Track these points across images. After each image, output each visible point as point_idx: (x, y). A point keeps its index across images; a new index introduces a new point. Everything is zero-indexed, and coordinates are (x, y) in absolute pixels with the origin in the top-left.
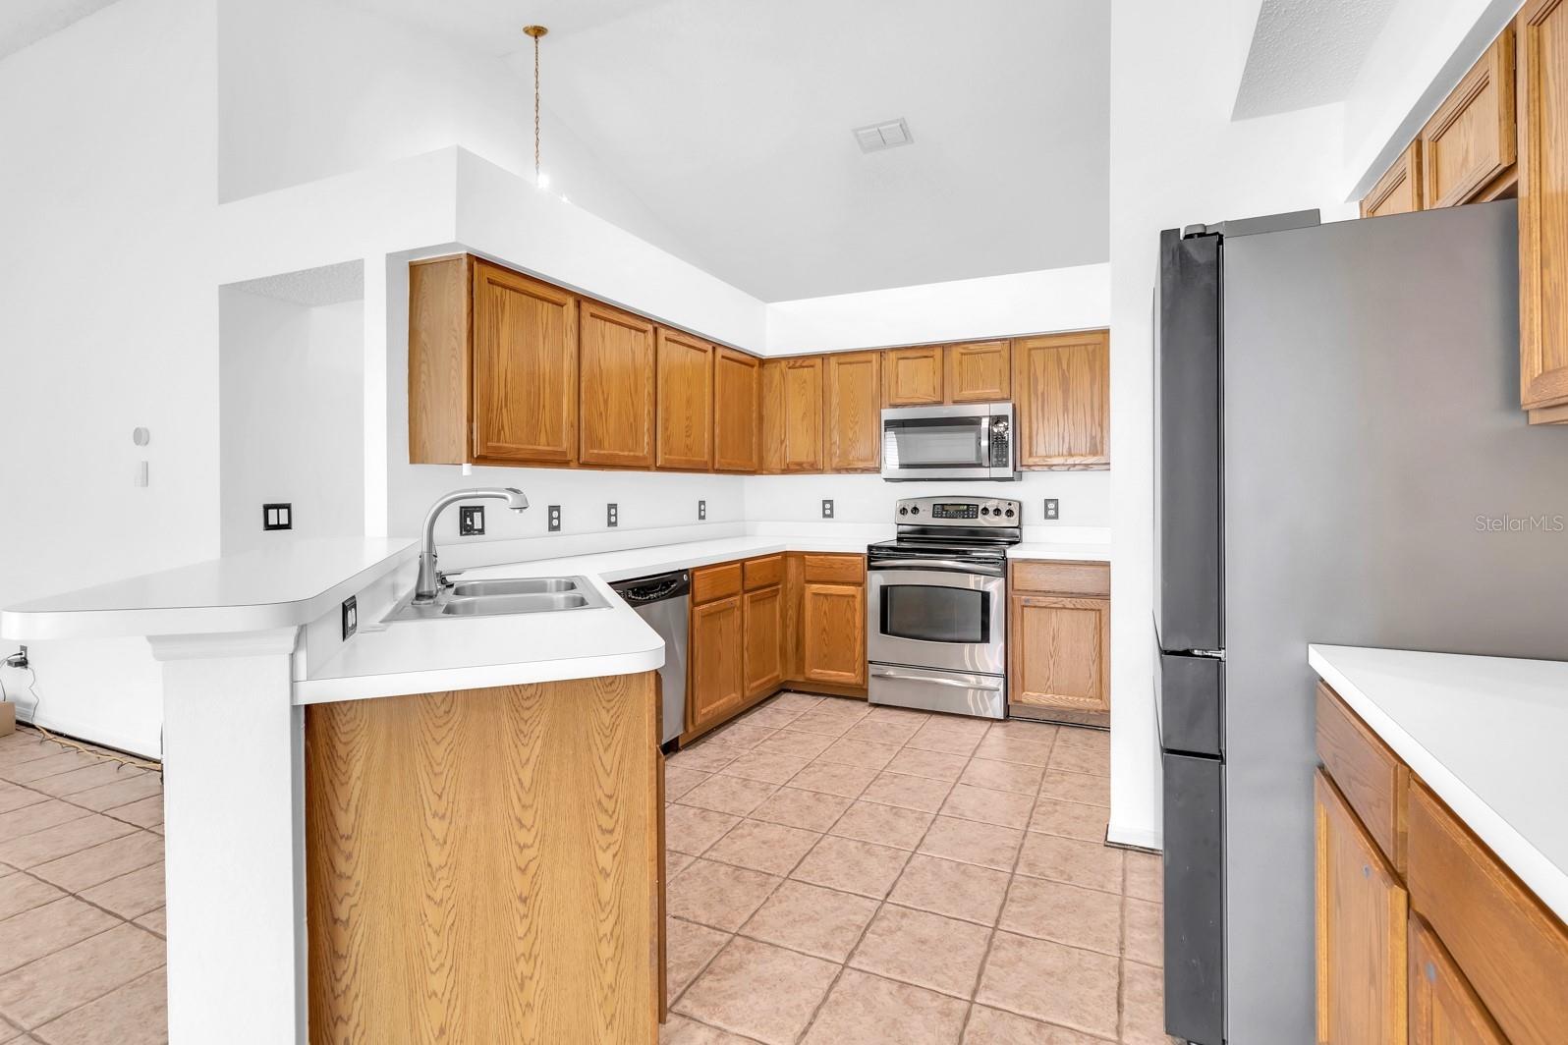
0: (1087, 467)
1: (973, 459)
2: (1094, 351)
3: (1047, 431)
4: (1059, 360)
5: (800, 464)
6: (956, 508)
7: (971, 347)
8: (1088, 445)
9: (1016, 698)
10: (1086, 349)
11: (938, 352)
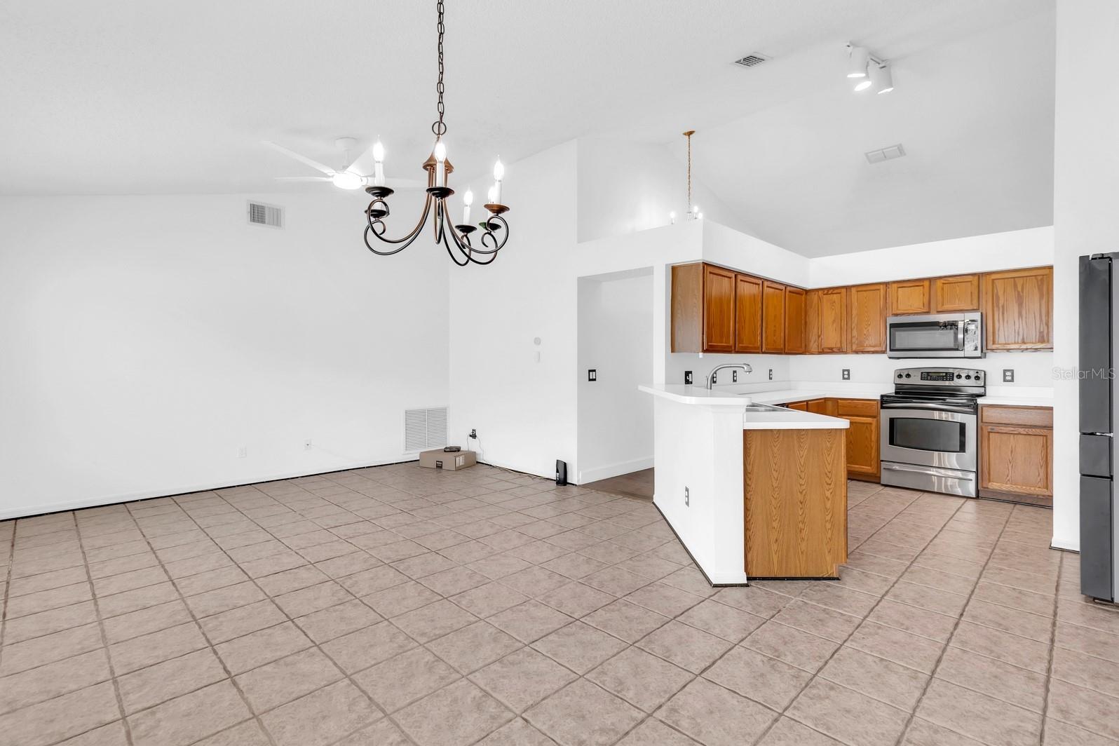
0: (1036, 350)
1: (952, 346)
2: (1042, 280)
3: (1006, 329)
4: (1015, 286)
5: (831, 349)
6: (937, 374)
7: (950, 279)
8: (1037, 337)
9: (985, 486)
10: (1037, 279)
11: (926, 284)
